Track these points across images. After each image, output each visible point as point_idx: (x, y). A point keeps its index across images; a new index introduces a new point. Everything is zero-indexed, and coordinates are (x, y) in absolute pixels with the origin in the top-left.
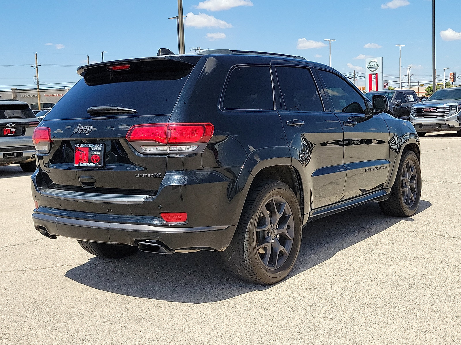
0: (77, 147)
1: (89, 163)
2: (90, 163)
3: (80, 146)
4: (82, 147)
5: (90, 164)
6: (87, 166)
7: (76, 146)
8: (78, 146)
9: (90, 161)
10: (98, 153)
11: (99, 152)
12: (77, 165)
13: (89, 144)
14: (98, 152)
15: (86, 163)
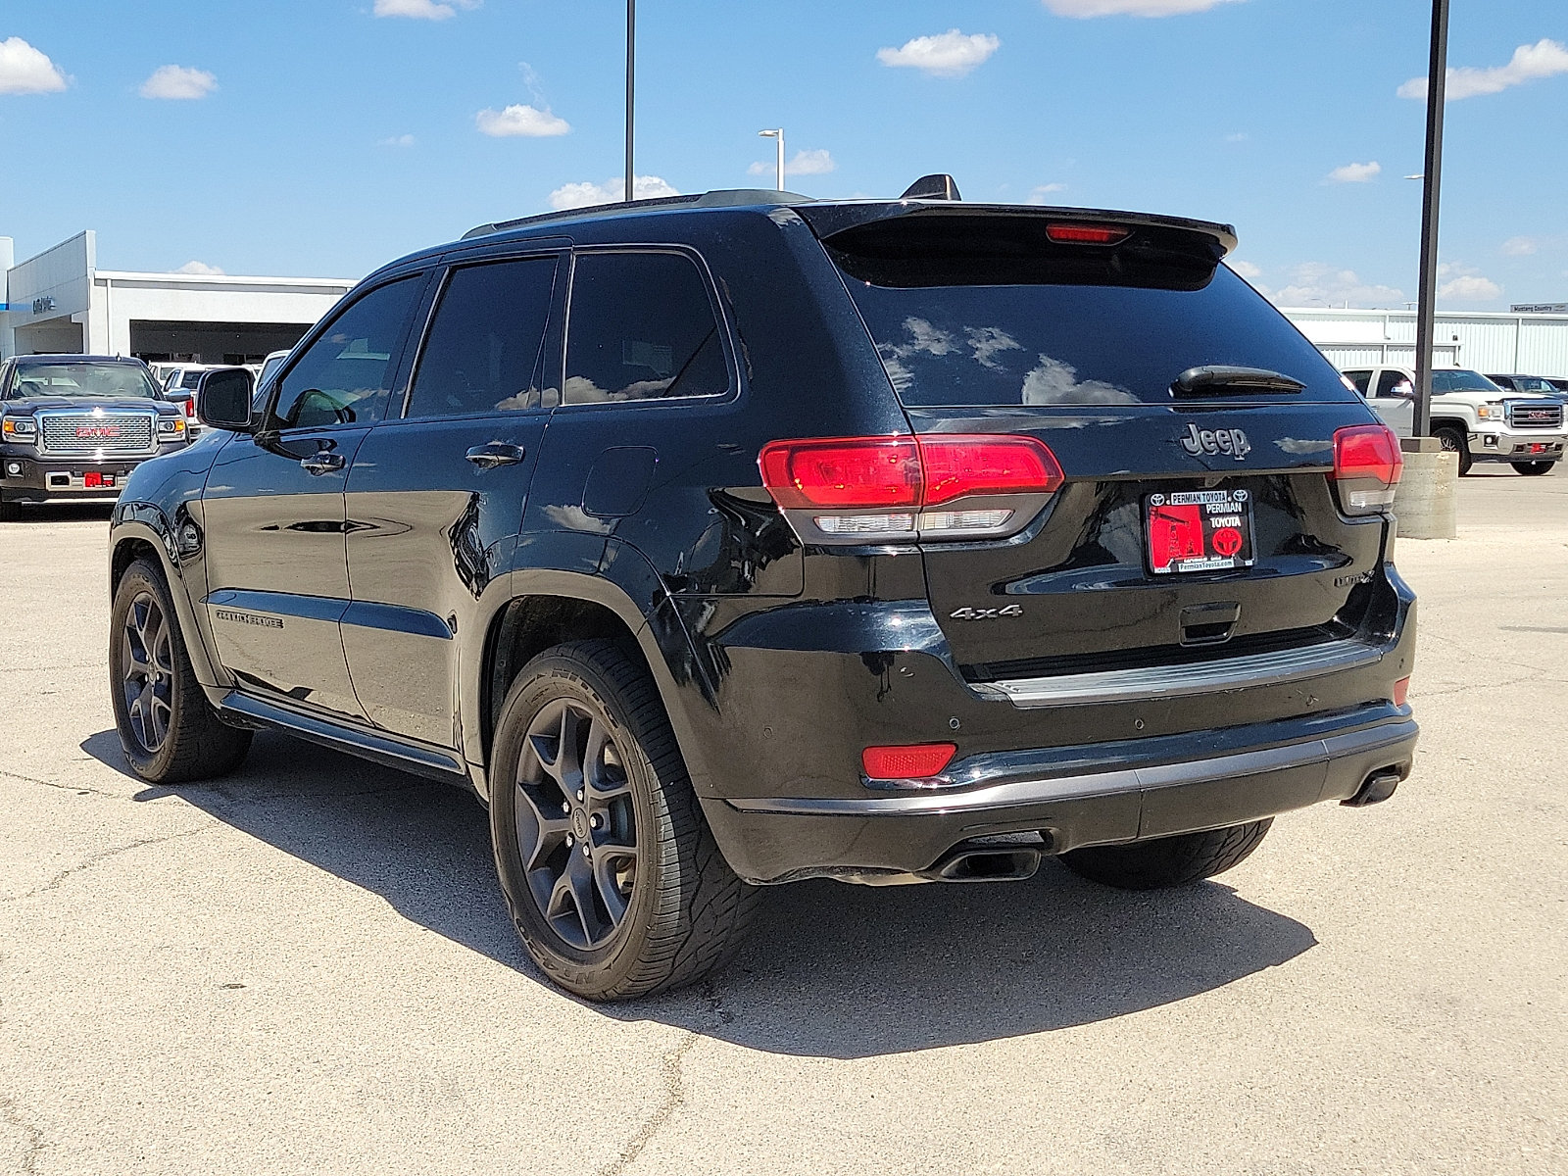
0: (1158, 504)
1: (1206, 559)
2: (1212, 559)
3: (1168, 502)
4: (1177, 503)
5: (1209, 560)
6: (1206, 568)
7: (1154, 501)
8: (1161, 501)
9: (1209, 553)
10: (1236, 521)
11: (1237, 518)
12: (1167, 570)
13: (1202, 493)
14: (1233, 518)
15: (1196, 560)
